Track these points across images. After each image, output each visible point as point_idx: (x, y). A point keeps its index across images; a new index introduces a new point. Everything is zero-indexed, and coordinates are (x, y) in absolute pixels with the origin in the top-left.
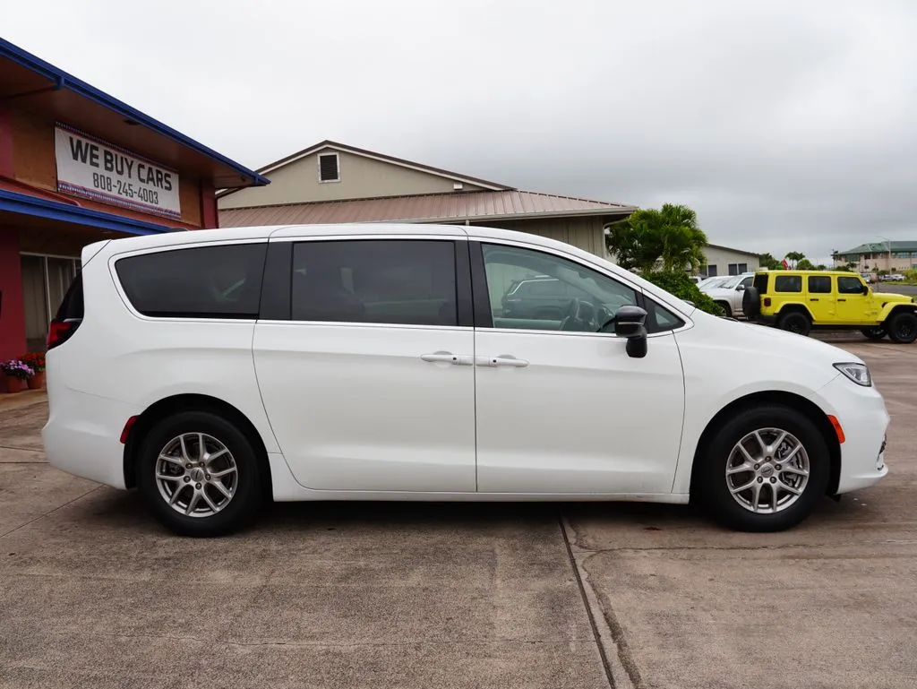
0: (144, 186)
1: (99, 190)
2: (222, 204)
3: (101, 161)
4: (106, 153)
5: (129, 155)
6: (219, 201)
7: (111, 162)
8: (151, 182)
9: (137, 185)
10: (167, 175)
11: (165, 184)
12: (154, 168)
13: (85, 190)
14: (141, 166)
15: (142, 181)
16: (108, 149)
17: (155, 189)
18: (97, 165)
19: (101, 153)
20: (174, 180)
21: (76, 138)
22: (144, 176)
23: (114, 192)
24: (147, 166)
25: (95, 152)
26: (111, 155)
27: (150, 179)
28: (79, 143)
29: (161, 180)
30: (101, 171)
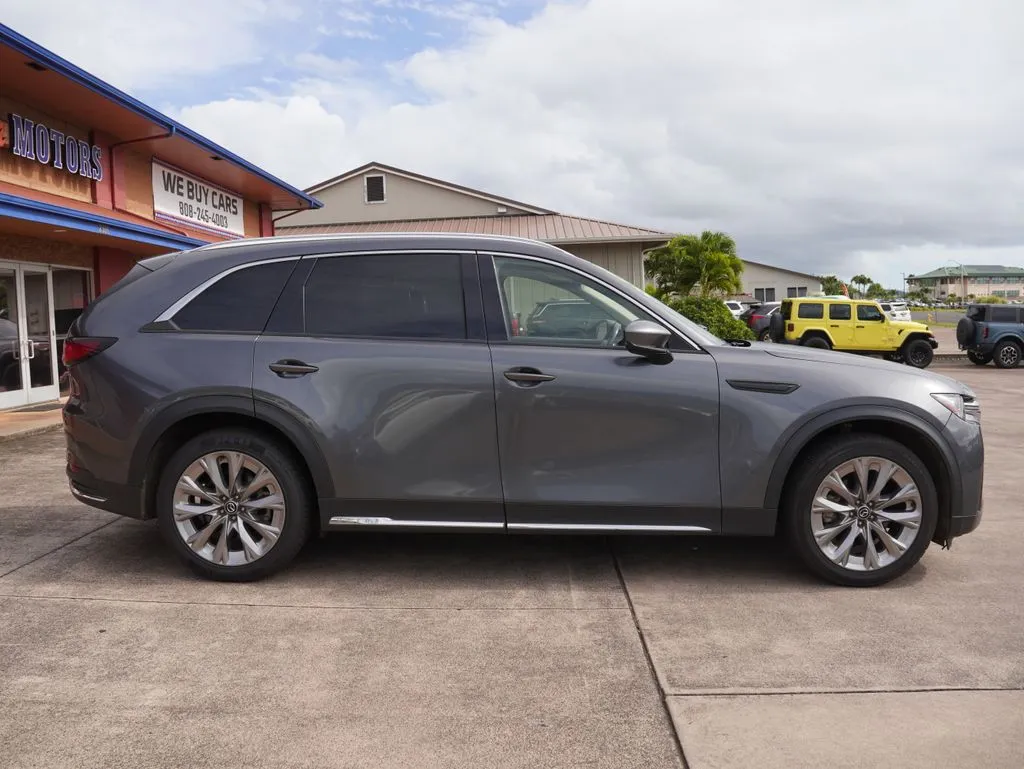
0: (216, 211)
1: (184, 217)
2: (277, 224)
3: (184, 191)
4: (189, 183)
5: (207, 184)
6: (276, 222)
7: (192, 190)
8: (222, 208)
9: (212, 211)
10: (234, 201)
11: (233, 209)
12: (224, 195)
13: (173, 218)
14: (215, 193)
15: (215, 207)
16: (190, 179)
17: (224, 214)
18: (181, 194)
19: (184, 184)
20: (240, 204)
21: (167, 171)
22: (217, 203)
23: (195, 219)
24: (219, 192)
25: (180, 183)
26: (192, 184)
27: (221, 205)
28: (169, 175)
29: (228, 205)
30: (185, 199)
